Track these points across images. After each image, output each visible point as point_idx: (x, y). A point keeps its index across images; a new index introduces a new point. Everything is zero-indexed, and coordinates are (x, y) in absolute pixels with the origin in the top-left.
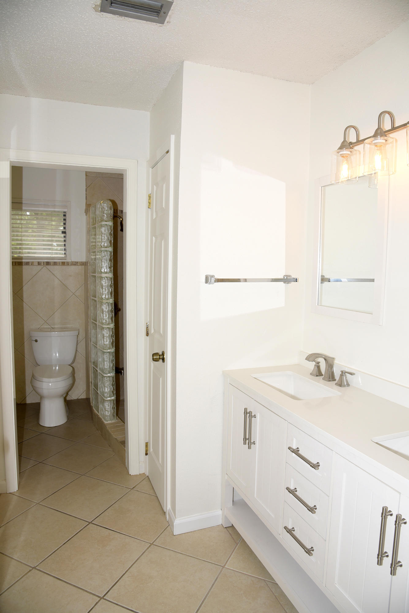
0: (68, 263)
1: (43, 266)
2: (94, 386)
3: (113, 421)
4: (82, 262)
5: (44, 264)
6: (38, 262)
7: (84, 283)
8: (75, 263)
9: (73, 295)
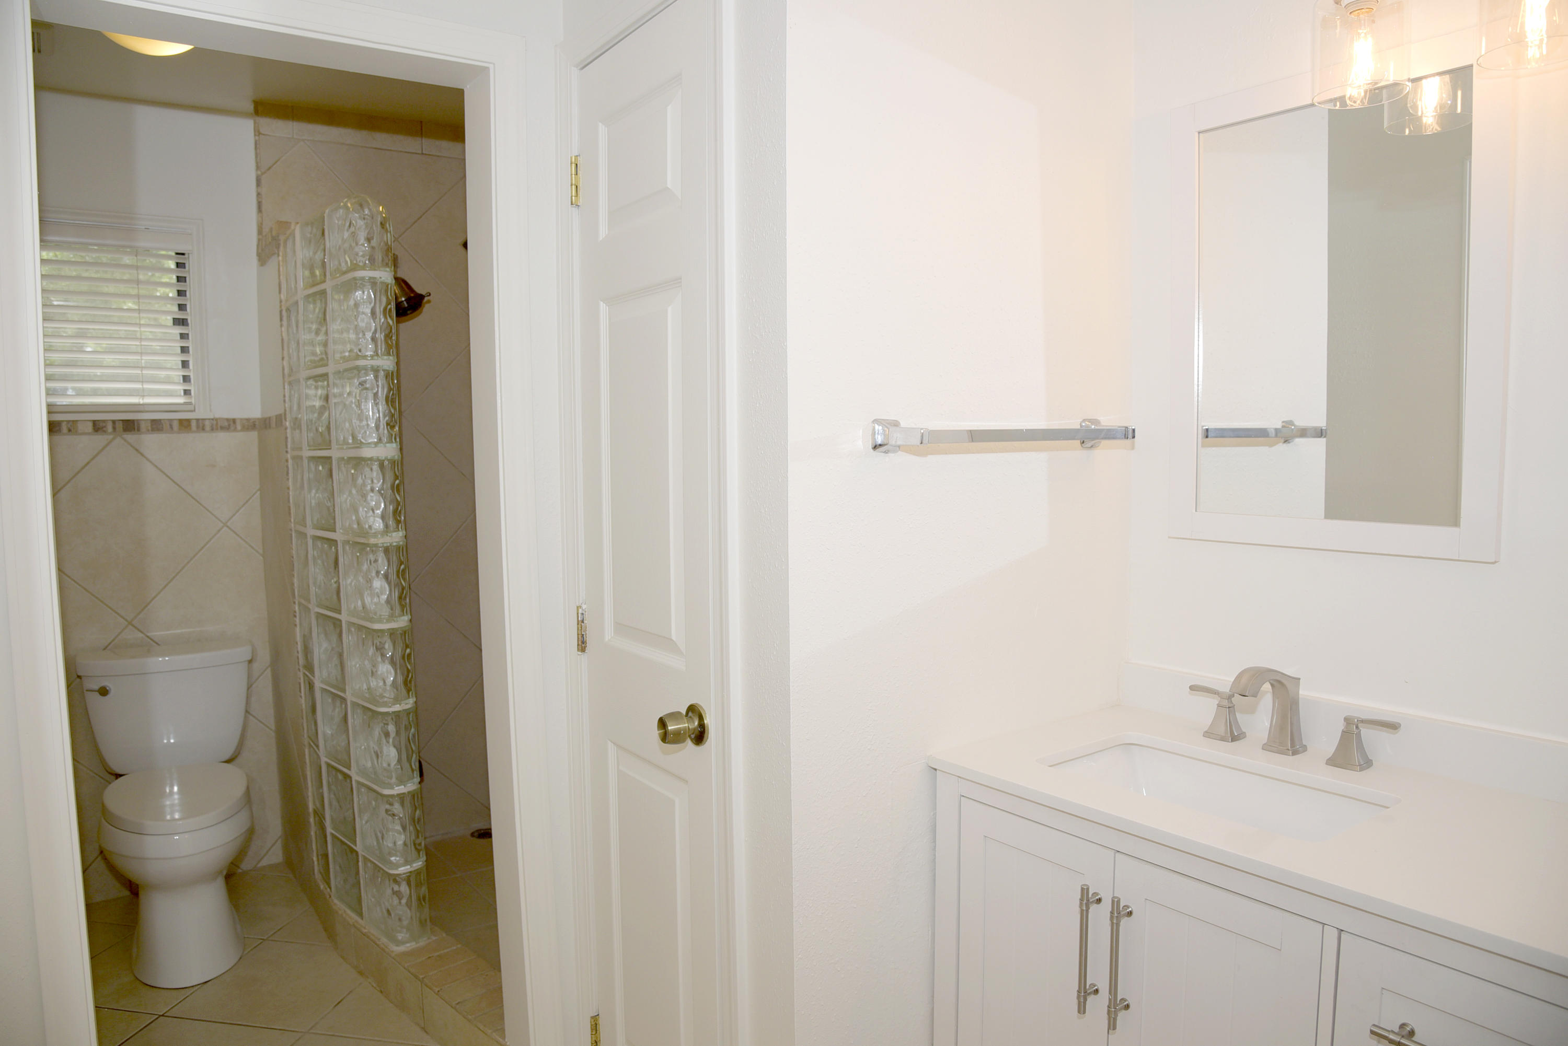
0: (201, 425)
1: (111, 437)
2: (334, 828)
3: (422, 942)
4: (248, 420)
5: (114, 428)
6: (95, 423)
7: (258, 487)
8: (226, 424)
9: (223, 527)
